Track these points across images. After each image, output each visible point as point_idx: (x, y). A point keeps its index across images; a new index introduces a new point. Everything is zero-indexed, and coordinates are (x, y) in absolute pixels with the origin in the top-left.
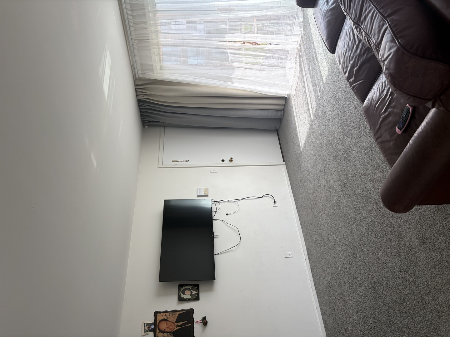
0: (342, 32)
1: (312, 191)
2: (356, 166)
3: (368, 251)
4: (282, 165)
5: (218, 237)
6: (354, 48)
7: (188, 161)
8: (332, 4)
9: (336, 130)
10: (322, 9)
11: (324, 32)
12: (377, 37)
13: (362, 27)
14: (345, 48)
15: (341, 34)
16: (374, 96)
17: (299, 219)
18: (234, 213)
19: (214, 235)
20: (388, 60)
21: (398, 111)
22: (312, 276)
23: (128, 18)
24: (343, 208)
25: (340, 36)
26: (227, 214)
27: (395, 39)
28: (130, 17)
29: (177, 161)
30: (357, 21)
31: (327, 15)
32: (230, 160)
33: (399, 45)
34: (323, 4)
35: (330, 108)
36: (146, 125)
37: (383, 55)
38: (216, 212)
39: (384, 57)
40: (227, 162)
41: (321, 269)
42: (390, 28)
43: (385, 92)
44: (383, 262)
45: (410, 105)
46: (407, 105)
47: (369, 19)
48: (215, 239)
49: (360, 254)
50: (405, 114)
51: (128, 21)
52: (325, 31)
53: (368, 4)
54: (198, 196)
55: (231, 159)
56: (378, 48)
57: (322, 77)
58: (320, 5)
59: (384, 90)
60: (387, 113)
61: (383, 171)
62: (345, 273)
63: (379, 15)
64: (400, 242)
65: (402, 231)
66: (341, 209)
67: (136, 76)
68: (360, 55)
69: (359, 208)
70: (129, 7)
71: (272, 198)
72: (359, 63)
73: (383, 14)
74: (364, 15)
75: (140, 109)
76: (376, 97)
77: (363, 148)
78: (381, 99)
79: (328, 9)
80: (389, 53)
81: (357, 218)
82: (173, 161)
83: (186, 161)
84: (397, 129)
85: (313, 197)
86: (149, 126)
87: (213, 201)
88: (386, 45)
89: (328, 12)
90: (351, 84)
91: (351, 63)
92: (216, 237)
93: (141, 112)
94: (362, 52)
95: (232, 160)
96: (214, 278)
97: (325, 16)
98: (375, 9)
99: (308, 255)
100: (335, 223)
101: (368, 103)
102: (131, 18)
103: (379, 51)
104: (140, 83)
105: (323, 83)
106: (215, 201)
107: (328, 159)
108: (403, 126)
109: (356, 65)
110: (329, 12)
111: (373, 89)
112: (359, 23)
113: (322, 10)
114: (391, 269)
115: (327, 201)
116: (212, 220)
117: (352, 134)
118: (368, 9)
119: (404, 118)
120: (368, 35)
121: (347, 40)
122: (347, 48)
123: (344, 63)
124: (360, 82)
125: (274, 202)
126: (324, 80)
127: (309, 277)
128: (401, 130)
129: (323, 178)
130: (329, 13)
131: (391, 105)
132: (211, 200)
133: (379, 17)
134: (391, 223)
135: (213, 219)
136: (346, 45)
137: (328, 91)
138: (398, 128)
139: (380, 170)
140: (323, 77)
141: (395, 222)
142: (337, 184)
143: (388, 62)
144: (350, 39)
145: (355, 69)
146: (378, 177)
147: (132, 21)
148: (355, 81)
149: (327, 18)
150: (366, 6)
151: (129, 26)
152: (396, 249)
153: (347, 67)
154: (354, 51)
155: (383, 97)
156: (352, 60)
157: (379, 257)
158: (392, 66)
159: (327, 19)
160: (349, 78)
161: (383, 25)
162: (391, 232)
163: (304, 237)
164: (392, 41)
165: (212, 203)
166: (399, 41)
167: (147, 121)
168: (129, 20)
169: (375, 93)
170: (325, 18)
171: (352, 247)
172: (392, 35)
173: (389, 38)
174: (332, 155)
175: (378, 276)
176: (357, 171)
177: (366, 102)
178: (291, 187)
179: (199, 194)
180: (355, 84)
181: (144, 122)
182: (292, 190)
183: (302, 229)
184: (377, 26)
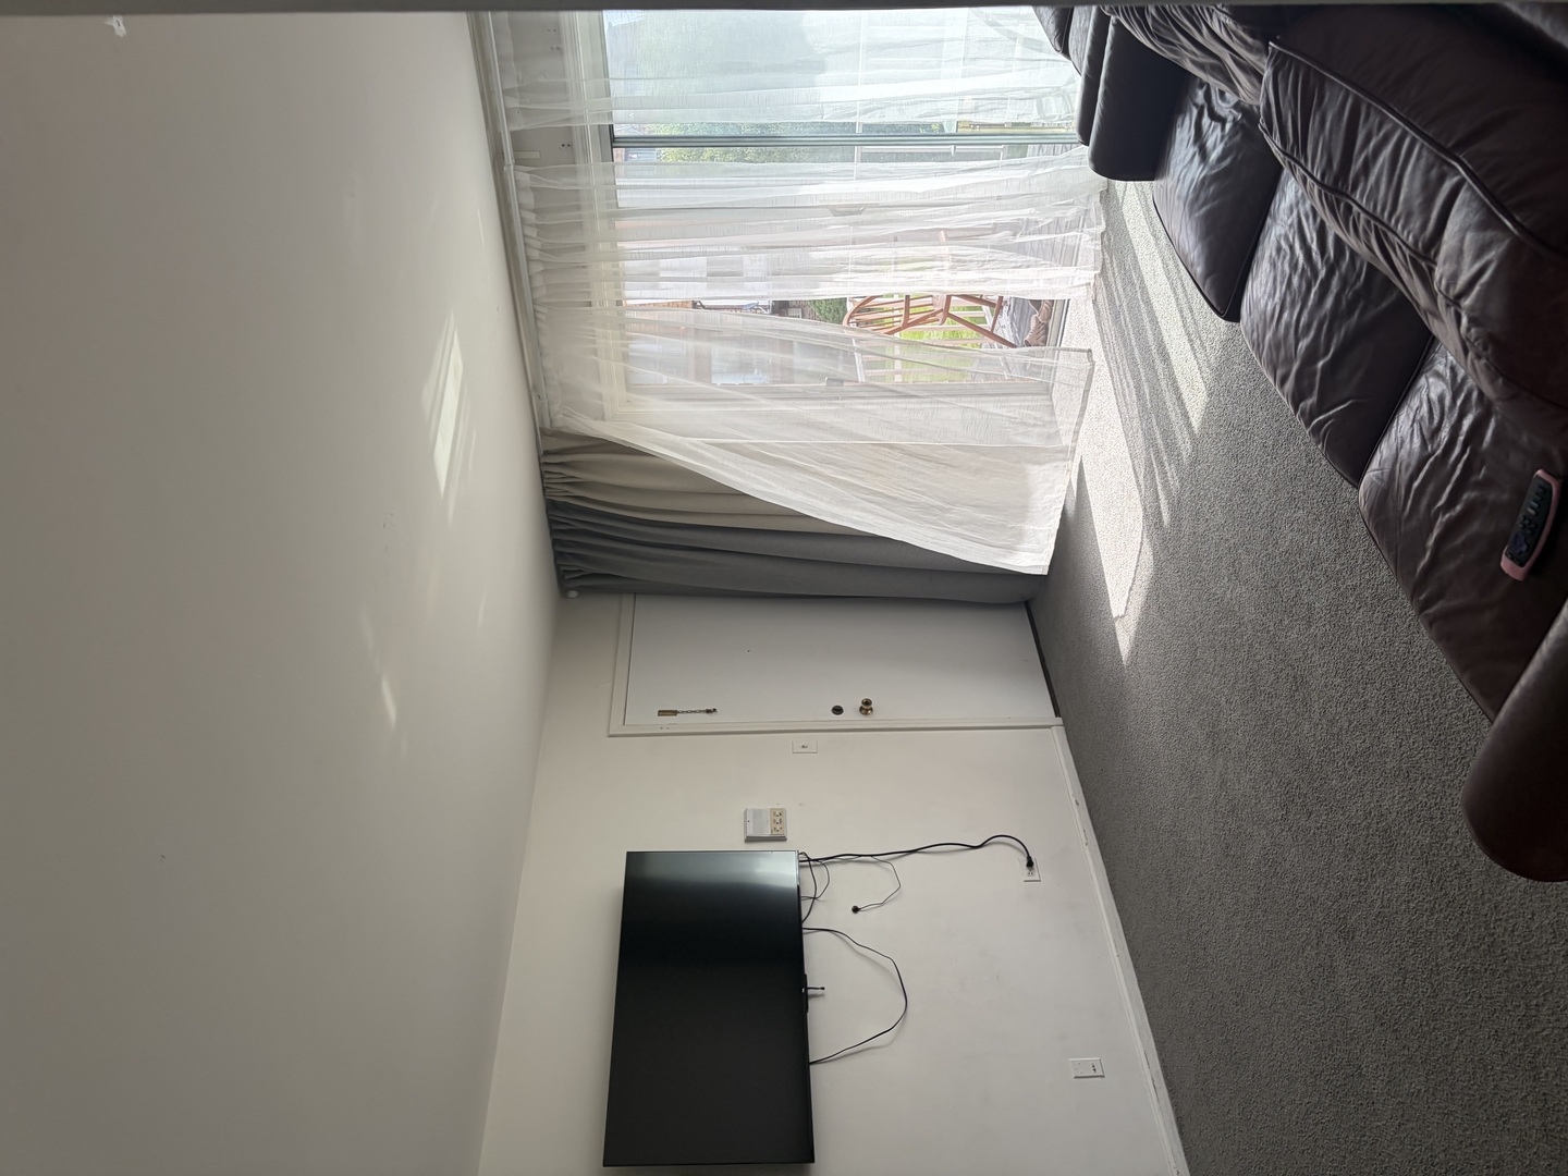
0: (1260, 248)
1: (1169, 823)
2: (1332, 722)
3: (1406, 1052)
4: (1049, 727)
5: (822, 995)
6: (1312, 295)
7: (715, 710)
8: (1221, 159)
9: (1248, 595)
10: (1185, 176)
11: (1196, 252)
12: (1418, 225)
13: (1357, 198)
14: (1278, 295)
15: (1259, 253)
16: (1403, 453)
17: (1124, 930)
18: (882, 904)
19: (807, 989)
20: (1477, 288)
21: (1505, 497)
22: (1183, 1154)
23: (524, 236)
24: (1292, 883)
25: (1256, 258)
26: (856, 910)
27: (1497, 212)
28: (532, 232)
29: (675, 713)
30: (1336, 181)
31: (1202, 196)
32: (861, 709)
33: (1519, 231)
34: (1186, 162)
35: (1220, 519)
36: (572, 589)
37: (1454, 278)
38: (814, 898)
39: (1455, 284)
40: (851, 715)
41: (1220, 1127)
42: (1474, 182)
43: (1444, 434)
44: (1471, 1092)
45: (1549, 474)
46: (1539, 472)
47: (1382, 166)
48: (812, 1003)
49: (1375, 1064)
50: (1535, 505)
51: (525, 244)
52: (1200, 246)
53: (1375, 120)
54: (749, 840)
55: (867, 703)
56: (1426, 259)
57: (1185, 415)
58: (1176, 165)
59: (1438, 429)
60: (1459, 508)
61: (1442, 737)
62: (1320, 1143)
63: (1422, 146)
64: (1533, 1012)
65: (1539, 966)
66: (1287, 886)
67: (542, 421)
68: (1336, 316)
69: (1355, 880)
70: (529, 200)
71: (1019, 850)
72: (1335, 341)
73: (1441, 141)
74: (1363, 156)
75: (552, 532)
76: (1410, 454)
77: (1358, 656)
78: (1432, 459)
79: (1205, 177)
80: (1477, 266)
81: (1354, 918)
82: (662, 713)
83: (708, 711)
84: (1506, 564)
85: (1174, 841)
86: (582, 590)
87: (803, 858)
88: (1462, 241)
89: (1207, 183)
90: (1307, 416)
91: (1303, 344)
92: (815, 996)
93: (555, 542)
94: (1344, 303)
95: (871, 709)
96: (809, 1156)
97: (1196, 198)
98: (1404, 130)
99: (1164, 1068)
100: (1263, 939)
101: (1378, 478)
102: (535, 235)
103: (1431, 270)
104: (555, 444)
105: (1191, 433)
106: (809, 860)
107: (1223, 699)
108: (1530, 550)
109: (1322, 349)
110: (1209, 185)
111: (1394, 430)
112: (1343, 185)
113: (1183, 182)
114: (1504, 1122)
115: (1228, 856)
116: (801, 928)
117: (1310, 608)
118: (1377, 134)
119: (1530, 521)
120: (1382, 223)
121: (1283, 271)
122: (1285, 294)
123: (1278, 347)
124: (1342, 407)
125: (1026, 862)
126: (1196, 422)
127: (1172, 1159)
128: (1522, 565)
129: (1209, 770)
130: (1212, 189)
131: (1473, 479)
132: (794, 855)
133: (1425, 153)
134: (1493, 934)
135: (804, 925)
136: (1282, 285)
137: (1211, 459)
138: (1512, 559)
139: (1428, 734)
140: (1190, 414)
141: (1507, 933)
142: (1265, 791)
143: (1478, 295)
144: (1294, 267)
145: (1320, 364)
146: (1423, 760)
147: (538, 244)
148: (1320, 408)
149: (1204, 204)
150: (1368, 125)
151: (528, 260)
152: (1520, 1041)
153: (1289, 361)
154: (1310, 303)
155: (1439, 452)
156: (1306, 333)
157: (1452, 1073)
158: (1495, 309)
159: (1204, 209)
160: (1297, 399)
161: (1441, 179)
162: (1494, 972)
163: (1145, 1000)
164: (1487, 222)
165: (801, 867)
166: (1517, 218)
167: (576, 575)
168: (529, 241)
169: (1403, 442)
170: (1196, 207)
171: (1339, 1034)
172: (1485, 204)
173: (1471, 216)
174: (1238, 686)
175: (1452, 1151)
176: (1340, 742)
177: (1371, 475)
178: (1090, 810)
179: (751, 833)
180: (1321, 418)
181: (566, 577)
182: (1092, 818)
183: (1135, 966)
184: (1417, 184)
